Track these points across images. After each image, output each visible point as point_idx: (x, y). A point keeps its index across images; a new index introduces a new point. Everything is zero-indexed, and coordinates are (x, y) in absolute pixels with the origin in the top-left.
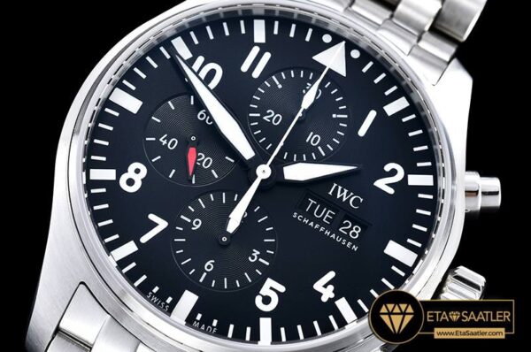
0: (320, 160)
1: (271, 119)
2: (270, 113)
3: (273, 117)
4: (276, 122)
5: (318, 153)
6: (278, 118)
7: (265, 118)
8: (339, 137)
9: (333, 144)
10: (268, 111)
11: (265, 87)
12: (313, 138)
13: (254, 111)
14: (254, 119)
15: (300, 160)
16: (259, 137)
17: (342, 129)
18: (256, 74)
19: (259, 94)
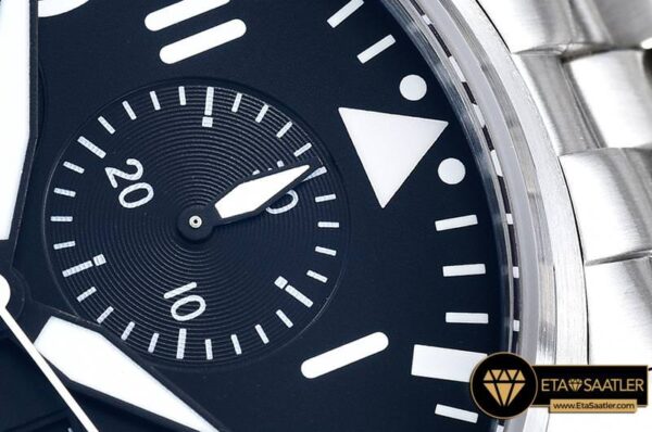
0: (161, 367)
1: (123, 183)
2: (133, 170)
3: (132, 184)
4: (129, 198)
5: (169, 342)
6: (142, 193)
7: (111, 172)
8: (249, 339)
9: (223, 347)
10: (130, 162)
11: (169, 99)
12: (185, 299)
13: (99, 137)
14: (83, 156)
15: (110, 332)
16: (62, 205)
17: (273, 326)
18: (171, 54)
19: (142, 105)
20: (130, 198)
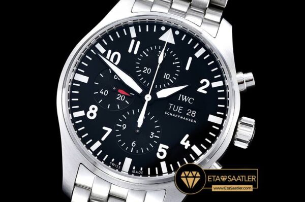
0: (172, 86)
3: (147, 70)
5: (170, 82)
6: (149, 70)
7: (144, 71)
8: (177, 73)
9: (176, 76)
10: (144, 68)
11: (140, 57)
12: (166, 76)
13: (138, 69)
14: (139, 73)
15: (163, 88)
16: (143, 81)
17: (178, 69)
18: (135, 52)
19: (139, 61)
20: (149, 72)
